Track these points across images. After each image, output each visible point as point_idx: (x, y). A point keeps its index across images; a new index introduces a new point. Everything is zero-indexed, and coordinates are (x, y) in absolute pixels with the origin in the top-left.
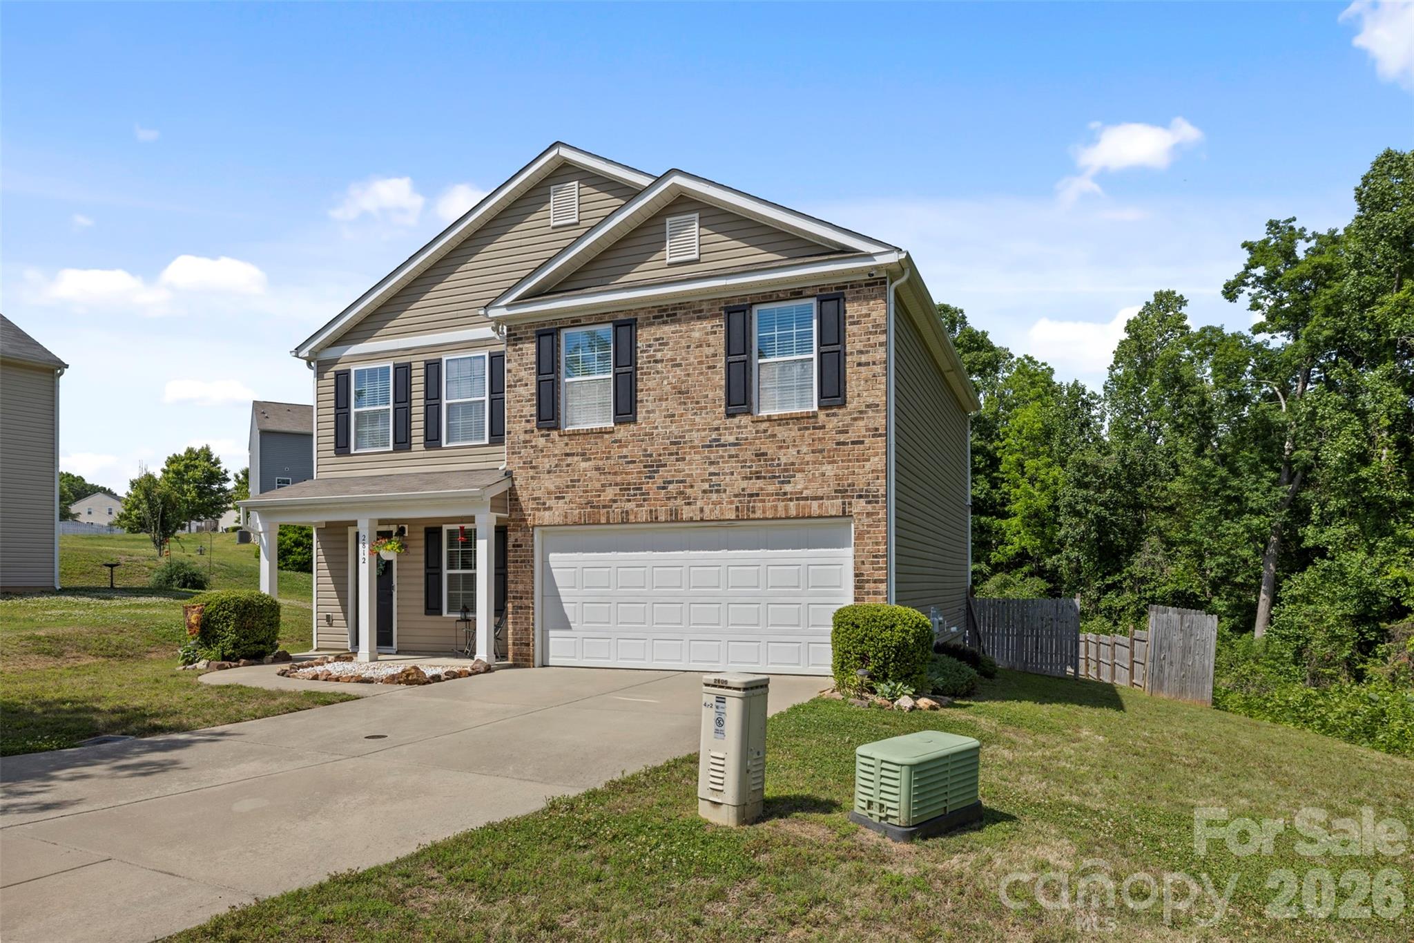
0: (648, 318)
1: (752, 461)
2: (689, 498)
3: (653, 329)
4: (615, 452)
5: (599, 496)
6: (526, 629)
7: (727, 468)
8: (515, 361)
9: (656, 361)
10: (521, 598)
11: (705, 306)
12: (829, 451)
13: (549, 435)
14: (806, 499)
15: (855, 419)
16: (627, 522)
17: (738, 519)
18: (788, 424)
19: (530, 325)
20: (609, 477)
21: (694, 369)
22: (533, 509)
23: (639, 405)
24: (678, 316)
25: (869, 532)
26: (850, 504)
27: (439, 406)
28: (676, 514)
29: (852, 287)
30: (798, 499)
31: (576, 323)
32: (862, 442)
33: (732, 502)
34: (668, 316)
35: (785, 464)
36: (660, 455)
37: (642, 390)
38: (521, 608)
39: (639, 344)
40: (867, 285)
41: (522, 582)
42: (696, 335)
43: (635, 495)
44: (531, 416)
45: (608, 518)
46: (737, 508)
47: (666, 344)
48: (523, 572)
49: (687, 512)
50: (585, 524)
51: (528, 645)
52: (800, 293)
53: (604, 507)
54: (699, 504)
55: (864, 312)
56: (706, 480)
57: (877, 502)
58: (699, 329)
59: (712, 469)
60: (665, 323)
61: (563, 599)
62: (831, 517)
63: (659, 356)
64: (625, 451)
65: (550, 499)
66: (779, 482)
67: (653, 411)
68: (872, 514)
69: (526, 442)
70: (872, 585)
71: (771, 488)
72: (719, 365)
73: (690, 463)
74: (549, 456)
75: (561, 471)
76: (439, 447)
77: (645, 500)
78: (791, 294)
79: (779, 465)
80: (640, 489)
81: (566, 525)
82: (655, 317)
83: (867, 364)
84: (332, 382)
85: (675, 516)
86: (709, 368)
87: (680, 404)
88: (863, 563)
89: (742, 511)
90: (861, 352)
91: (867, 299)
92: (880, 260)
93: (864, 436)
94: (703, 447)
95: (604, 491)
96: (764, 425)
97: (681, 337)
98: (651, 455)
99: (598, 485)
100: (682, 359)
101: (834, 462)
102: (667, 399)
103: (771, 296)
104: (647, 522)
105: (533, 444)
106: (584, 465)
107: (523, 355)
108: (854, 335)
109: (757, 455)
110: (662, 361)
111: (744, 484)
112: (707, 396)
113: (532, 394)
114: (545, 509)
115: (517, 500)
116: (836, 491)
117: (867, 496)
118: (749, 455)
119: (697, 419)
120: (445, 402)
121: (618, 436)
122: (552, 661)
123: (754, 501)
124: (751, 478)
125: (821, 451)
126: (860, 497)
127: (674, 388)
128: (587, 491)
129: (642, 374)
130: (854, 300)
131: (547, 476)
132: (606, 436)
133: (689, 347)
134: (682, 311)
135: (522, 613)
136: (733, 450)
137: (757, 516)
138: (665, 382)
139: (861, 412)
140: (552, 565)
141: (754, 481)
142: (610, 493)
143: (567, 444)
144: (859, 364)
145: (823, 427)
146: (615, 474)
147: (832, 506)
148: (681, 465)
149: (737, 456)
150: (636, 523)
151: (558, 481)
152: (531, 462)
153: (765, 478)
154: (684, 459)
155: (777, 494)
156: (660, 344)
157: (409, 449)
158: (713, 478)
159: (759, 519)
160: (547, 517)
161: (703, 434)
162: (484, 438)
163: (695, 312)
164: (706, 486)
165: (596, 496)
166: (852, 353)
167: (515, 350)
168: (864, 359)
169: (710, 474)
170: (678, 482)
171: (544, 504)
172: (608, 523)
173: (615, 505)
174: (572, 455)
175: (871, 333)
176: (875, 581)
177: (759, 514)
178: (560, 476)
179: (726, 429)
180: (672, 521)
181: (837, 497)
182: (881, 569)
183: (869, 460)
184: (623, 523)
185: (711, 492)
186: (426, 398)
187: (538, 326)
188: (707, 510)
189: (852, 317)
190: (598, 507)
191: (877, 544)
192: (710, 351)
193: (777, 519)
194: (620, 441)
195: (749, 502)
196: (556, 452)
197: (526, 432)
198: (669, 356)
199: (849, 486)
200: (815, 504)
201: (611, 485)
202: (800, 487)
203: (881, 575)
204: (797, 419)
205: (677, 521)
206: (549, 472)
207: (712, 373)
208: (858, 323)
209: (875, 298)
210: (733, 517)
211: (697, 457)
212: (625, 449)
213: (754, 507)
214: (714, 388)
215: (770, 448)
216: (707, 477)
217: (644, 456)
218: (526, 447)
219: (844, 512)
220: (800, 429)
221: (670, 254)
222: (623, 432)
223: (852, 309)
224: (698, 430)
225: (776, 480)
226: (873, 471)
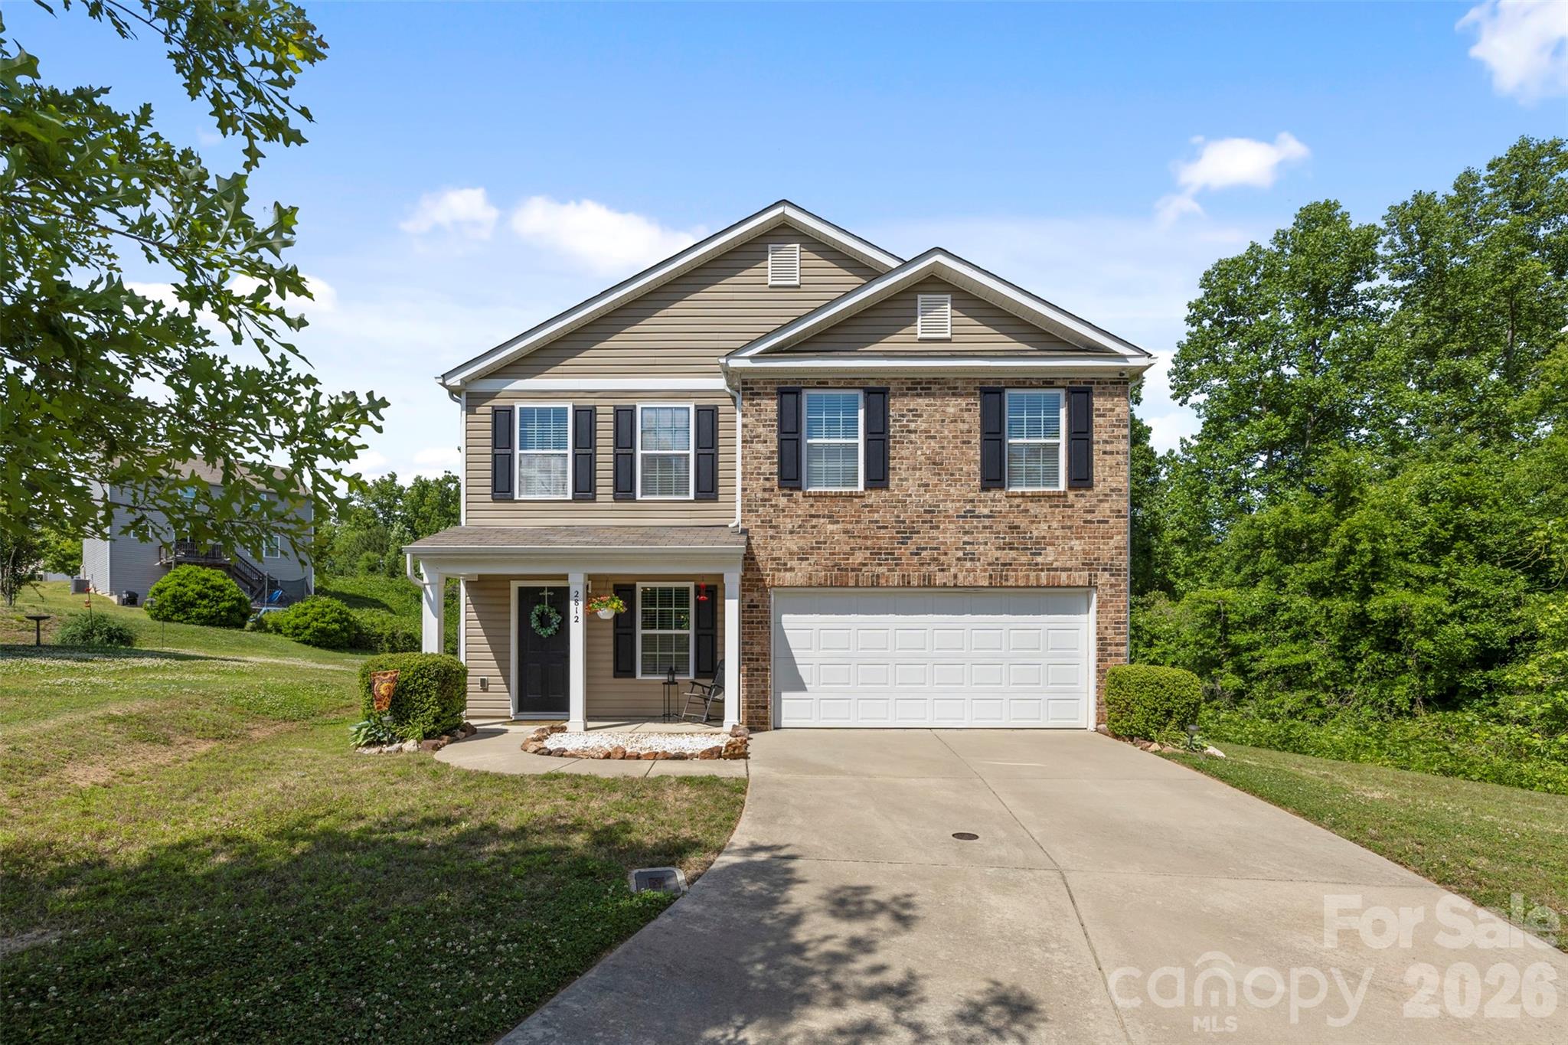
0: (901, 389)
1: (1005, 533)
2: (943, 564)
3: (906, 401)
4: (866, 516)
5: (848, 559)
6: (763, 692)
7: (981, 538)
8: (752, 416)
9: (909, 432)
10: (758, 660)
11: (959, 384)
12: (1077, 528)
13: (791, 495)
14: (1056, 570)
15: (1101, 501)
16: (878, 586)
17: (991, 586)
18: (1039, 501)
19: (770, 382)
20: (859, 541)
21: (949, 443)
22: (771, 569)
23: (891, 472)
24: (933, 390)
25: (1111, 601)
26: (1096, 576)
27: (632, 456)
28: (929, 580)
29: (1098, 383)
30: (1048, 570)
31: (822, 384)
32: (1107, 522)
33: (985, 571)
34: (922, 389)
35: (1037, 538)
36: (913, 522)
37: (894, 458)
38: (757, 670)
39: (891, 413)
40: (1112, 383)
41: (759, 644)
42: (951, 410)
43: (887, 559)
44: (771, 474)
45: (857, 581)
46: (991, 576)
47: (920, 416)
48: (760, 633)
49: (940, 578)
50: (832, 586)
51: (765, 708)
52: (1052, 383)
53: (853, 570)
54: (953, 570)
55: (1109, 406)
56: (961, 549)
57: (1119, 575)
58: (953, 406)
59: (966, 538)
60: (919, 395)
61: (797, 661)
62: (1078, 587)
63: (912, 426)
64: (876, 516)
65: (792, 559)
66: (1031, 554)
67: (906, 479)
68: (1115, 585)
69: (765, 500)
70: (1114, 648)
71: (1024, 559)
72: (973, 441)
73: (944, 531)
74: (791, 517)
75: (804, 532)
76: (633, 499)
77: (896, 565)
78: (1044, 382)
79: (1031, 538)
80: (893, 554)
81: (810, 586)
82: (908, 389)
83: (1112, 453)
84: (489, 418)
85: (928, 582)
86: (964, 442)
87: (935, 474)
88: (1106, 628)
89: (996, 579)
90: (1105, 442)
91: (1112, 395)
92: (1132, 362)
93: (1109, 517)
94: (958, 517)
95: (853, 554)
96: (1018, 501)
97: (935, 410)
98: (904, 522)
99: (847, 548)
100: (937, 432)
101: (1082, 538)
102: (921, 469)
103: (1024, 382)
104: (898, 586)
105: (773, 503)
106: (830, 527)
107: (761, 410)
108: (1100, 426)
109: (1010, 528)
110: (915, 432)
111: (998, 554)
112: (962, 469)
113: (772, 452)
114: (786, 570)
115: (753, 559)
116: (1083, 564)
117: (1111, 570)
118: (1002, 527)
119: (952, 490)
120: (639, 452)
121: (870, 501)
122: (784, 723)
123: (1008, 570)
124: (1004, 549)
125: (1070, 528)
126: (1105, 570)
127: (928, 459)
128: (834, 554)
129: (894, 442)
130: (1100, 395)
131: (789, 537)
132: (856, 500)
133: (943, 421)
134: (937, 386)
135: (759, 676)
136: (987, 522)
137: (1009, 584)
138: (919, 452)
139: (1106, 495)
140: (785, 626)
141: (1007, 551)
142: (859, 557)
143: (812, 506)
144: (1105, 453)
145: (1072, 506)
146: (866, 538)
147: (1080, 577)
148: (935, 533)
149: (991, 527)
150: (887, 586)
151: (802, 543)
152: (771, 521)
153: (1017, 549)
154: (938, 527)
155: (1029, 565)
156: (914, 415)
157: (593, 499)
158: (968, 547)
159: (1011, 587)
160: (788, 578)
161: (958, 505)
162: (688, 494)
163: (949, 388)
164: (960, 554)
165: (844, 559)
166: (1098, 442)
167: (751, 405)
168: (1108, 448)
169: (965, 543)
170: (931, 549)
171: (785, 564)
172: (857, 586)
173: (865, 569)
174: (818, 516)
175: (1115, 426)
176: (1117, 645)
177: (1011, 582)
178: (804, 538)
179: (980, 501)
180: (924, 586)
181: (1084, 570)
182: (1123, 633)
183: (1112, 538)
184: (873, 586)
185: (965, 559)
186: (617, 445)
187: (778, 383)
188: (960, 576)
189: (1099, 410)
190: (846, 570)
191: (1119, 612)
192: (966, 427)
193: (1028, 587)
194: (871, 506)
195: (1002, 571)
196: (800, 512)
197: (765, 490)
198: (922, 428)
199: (1095, 559)
200: (1064, 575)
201: (860, 548)
202: (1050, 559)
203: (1120, 639)
204: (1049, 497)
205: (930, 586)
206: (791, 532)
207: (967, 448)
208: (1103, 416)
209: (1119, 396)
210: (987, 584)
211: (952, 526)
212: (876, 515)
213: (1006, 576)
214: (968, 462)
215: (1023, 522)
216: (961, 545)
217: (896, 522)
218: (765, 506)
219: (1090, 583)
220: (1051, 507)
221: (920, 329)
222: (874, 497)
223: (1098, 403)
224: (953, 501)
225: (1029, 552)
226: (1116, 548)
